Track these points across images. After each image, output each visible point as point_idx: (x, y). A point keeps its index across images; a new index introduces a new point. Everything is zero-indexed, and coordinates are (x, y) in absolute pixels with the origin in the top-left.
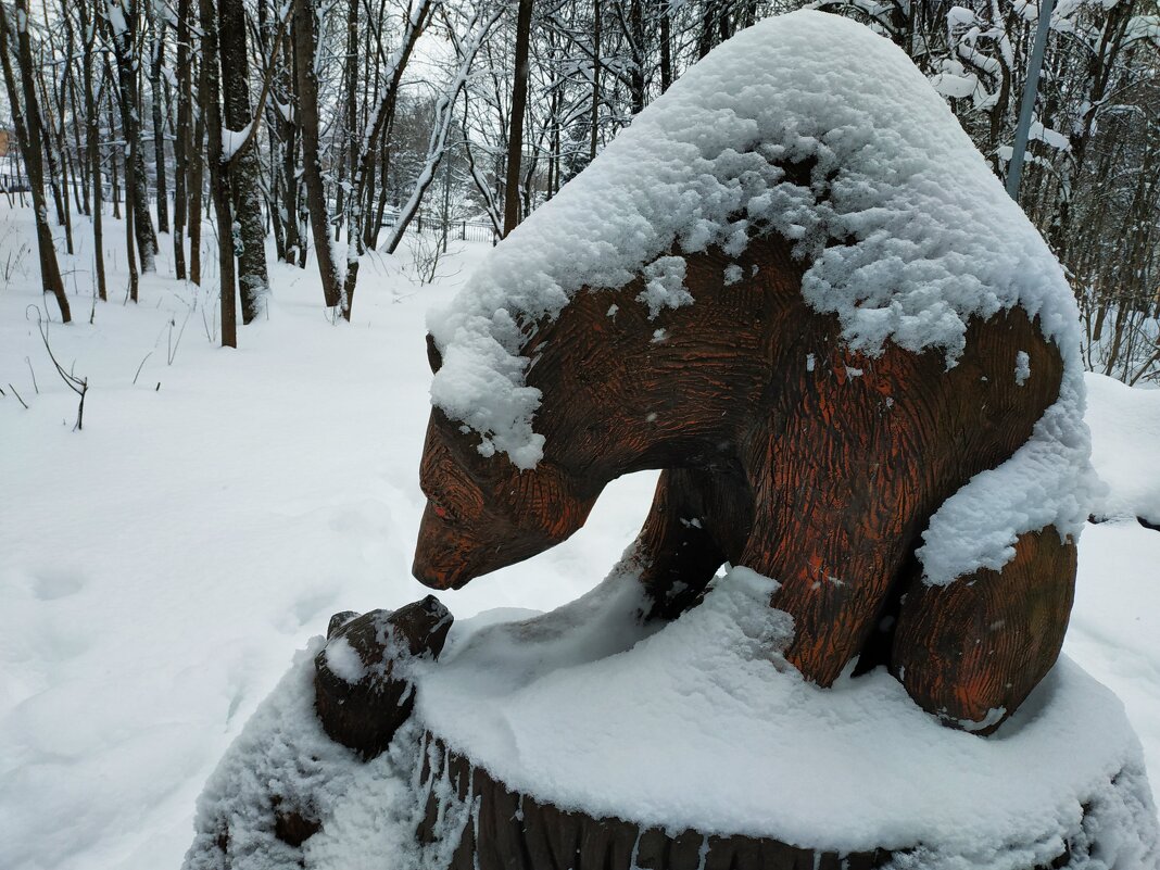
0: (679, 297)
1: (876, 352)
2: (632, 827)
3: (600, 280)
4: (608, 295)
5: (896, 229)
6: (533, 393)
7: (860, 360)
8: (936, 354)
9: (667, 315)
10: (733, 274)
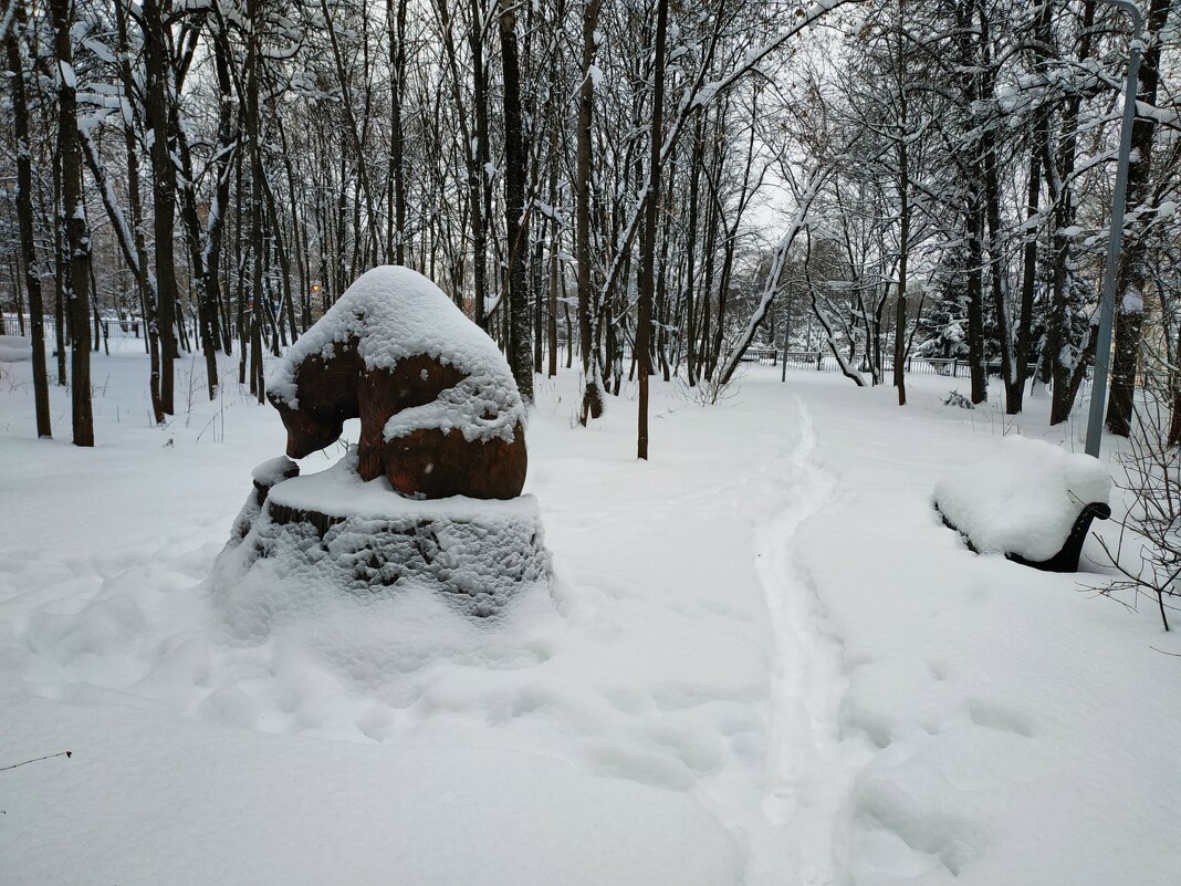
0: (332, 356)
1: (372, 370)
2: (290, 509)
3: (311, 352)
4: (314, 356)
5: (379, 332)
6: (295, 386)
7: (368, 373)
8: (387, 369)
9: (329, 361)
10: (346, 348)
